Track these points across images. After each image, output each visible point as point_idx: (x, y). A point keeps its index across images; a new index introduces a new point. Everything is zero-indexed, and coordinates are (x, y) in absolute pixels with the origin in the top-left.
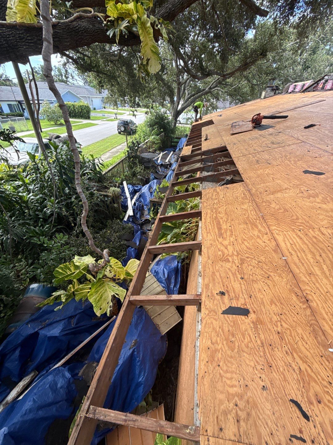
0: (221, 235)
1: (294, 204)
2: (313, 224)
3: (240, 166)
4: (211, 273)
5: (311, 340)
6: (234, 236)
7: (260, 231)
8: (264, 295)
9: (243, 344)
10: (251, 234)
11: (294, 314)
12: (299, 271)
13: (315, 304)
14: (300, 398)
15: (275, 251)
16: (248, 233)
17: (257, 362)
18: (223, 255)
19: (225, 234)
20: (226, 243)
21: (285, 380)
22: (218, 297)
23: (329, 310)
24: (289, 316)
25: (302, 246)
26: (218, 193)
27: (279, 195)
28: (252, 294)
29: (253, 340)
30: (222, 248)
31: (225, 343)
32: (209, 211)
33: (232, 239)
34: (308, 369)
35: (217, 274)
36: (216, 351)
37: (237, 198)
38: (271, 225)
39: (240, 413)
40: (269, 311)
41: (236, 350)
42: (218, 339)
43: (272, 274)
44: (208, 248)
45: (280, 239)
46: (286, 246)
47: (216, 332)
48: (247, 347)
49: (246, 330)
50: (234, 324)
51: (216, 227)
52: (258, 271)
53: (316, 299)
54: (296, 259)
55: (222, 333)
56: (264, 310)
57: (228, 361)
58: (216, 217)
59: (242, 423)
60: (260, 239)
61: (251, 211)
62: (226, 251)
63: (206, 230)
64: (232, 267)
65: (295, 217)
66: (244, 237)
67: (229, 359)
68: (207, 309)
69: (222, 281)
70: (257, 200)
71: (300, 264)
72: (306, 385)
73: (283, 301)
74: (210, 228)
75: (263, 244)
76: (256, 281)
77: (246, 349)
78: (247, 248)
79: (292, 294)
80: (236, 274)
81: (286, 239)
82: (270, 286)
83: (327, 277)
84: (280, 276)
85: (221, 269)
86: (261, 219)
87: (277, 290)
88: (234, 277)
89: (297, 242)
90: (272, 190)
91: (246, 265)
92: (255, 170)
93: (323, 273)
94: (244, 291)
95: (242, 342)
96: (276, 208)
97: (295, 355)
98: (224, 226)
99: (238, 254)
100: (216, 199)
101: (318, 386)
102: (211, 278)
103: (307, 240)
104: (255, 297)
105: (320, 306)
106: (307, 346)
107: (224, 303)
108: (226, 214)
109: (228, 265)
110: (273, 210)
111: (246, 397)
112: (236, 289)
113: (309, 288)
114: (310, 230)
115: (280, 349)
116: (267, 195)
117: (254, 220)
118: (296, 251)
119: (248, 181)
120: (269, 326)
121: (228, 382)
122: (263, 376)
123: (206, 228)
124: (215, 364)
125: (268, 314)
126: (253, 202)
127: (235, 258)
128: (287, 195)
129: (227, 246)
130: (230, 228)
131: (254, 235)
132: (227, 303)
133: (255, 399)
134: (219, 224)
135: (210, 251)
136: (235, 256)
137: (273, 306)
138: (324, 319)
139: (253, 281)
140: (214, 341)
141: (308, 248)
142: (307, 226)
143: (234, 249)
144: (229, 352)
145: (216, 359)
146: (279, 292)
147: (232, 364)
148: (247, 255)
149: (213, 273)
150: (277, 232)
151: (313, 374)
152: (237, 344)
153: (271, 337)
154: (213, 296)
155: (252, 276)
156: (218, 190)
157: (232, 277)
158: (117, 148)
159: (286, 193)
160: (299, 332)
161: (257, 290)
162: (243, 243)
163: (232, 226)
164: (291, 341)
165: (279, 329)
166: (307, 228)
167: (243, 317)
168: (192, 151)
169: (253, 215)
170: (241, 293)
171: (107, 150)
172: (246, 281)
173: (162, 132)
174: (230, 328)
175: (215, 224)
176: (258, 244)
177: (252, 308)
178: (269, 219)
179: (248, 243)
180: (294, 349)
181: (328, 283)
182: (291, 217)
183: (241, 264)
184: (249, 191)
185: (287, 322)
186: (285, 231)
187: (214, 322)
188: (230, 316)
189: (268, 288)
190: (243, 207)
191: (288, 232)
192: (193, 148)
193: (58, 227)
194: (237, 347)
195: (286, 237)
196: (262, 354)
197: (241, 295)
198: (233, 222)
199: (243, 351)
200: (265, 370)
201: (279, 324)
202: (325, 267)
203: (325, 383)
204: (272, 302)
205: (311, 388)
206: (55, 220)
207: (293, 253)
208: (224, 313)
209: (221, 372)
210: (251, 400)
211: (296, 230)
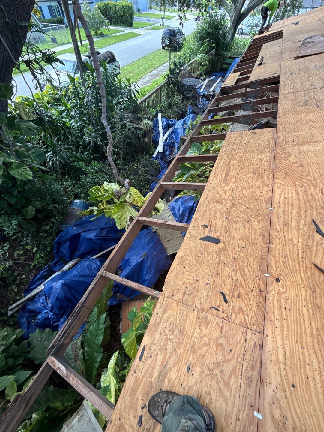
0: (226, 180)
1: (314, 159)
2: (320, 182)
3: (283, 107)
4: (204, 210)
5: (255, 266)
6: (236, 184)
7: (263, 182)
8: (237, 233)
9: (206, 260)
10: (253, 184)
11: (253, 249)
12: (277, 221)
13: (274, 246)
14: (228, 293)
15: (266, 202)
16: (251, 183)
17: (210, 271)
18: (220, 198)
19: (230, 180)
20: (227, 188)
21: (224, 283)
22: (202, 229)
23: (282, 252)
24: (249, 249)
25: (294, 201)
26: (242, 138)
27: (304, 148)
28: (229, 231)
29: (214, 259)
30: (222, 192)
31: (194, 256)
32: (225, 157)
33: (234, 186)
34: (243, 281)
35: (208, 212)
36: (187, 259)
37: (259, 146)
38: (277, 178)
39: (187, 291)
40: (235, 244)
41: (199, 262)
42: (191, 253)
43: (252, 219)
44: (210, 191)
45: (277, 191)
46: (280, 199)
47: (191, 249)
48: (208, 261)
49: (212, 252)
50: (205, 247)
51: (224, 173)
52: (243, 215)
53: (277, 242)
54: (281, 211)
55: (194, 251)
56: (232, 242)
57: (191, 266)
58: (229, 164)
59: (186, 295)
60: (260, 189)
61: (265, 161)
62: (223, 195)
63: (215, 174)
64: (222, 209)
65: (305, 174)
66: (245, 186)
67: (192, 265)
68: (190, 235)
69: (210, 218)
70: (278, 151)
71: (282, 216)
72: (236, 288)
73: (250, 240)
74: (219, 173)
75: (259, 194)
76: (236, 222)
77: (206, 263)
78: (243, 195)
79: (261, 237)
80: (223, 214)
81: (283, 193)
82: (246, 228)
83: (298, 230)
84: (259, 222)
85: (213, 209)
86: (271, 171)
87: (250, 231)
88: (220, 217)
89: (292, 197)
90: (301, 140)
91: (235, 209)
92: (296, 114)
93: (298, 226)
94: (223, 228)
95: (206, 258)
96: (293, 161)
97: (238, 272)
98: (232, 173)
99: (233, 199)
100: (237, 144)
101: (243, 290)
102: (202, 214)
103: (303, 196)
104: (230, 233)
105: (278, 248)
106: (250, 270)
107: (204, 233)
108: (240, 161)
109: (220, 207)
110: (288, 163)
111: (194, 286)
112: (217, 225)
113: (277, 235)
114: (312, 189)
115: (230, 267)
116: (292, 147)
117: (264, 171)
118: (285, 205)
119: (281, 127)
120: (230, 253)
121: (187, 277)
122: (210, 278)
123: (216, 172)
124: (182, 266)
125: (234, 246)
126: (273, 152)
127: (229, 202)
128: (313, 148)
129: (227, 191)
130: (237, 175)
131: (256, 185)
132: (207, 233)
133: (199, 287)
134: (228, 170)
135: (210, 193)
136: (229, 201)
137: (241, 241)
138: (274, 257)
139: (234, 221)
140: (187, 254)
141: (299, 203)
142: (312, 184)
143: (231, 194)
144: (194, 262)
145: (184, 264)
146: (250, 233)
147: (193, 268)
148: (240, 201)
149: (206, 211)
150: (279, 185)
151: (244, 285)
152: (201, 259)
153: (228, 260)
154: (198, 226)
155: (236, 218)
156: (244, 135)
157: (219, 216)
158: (159, 69)
159: (314, 146)
160: (250, 260)
161: (234, 229)
162: (242, 190)
163: (240, 174)
164: (241, 265)
165: (236, 257)
166: (311, 186)
167: (214, 244)
168: (238, 81)
169: (265, 165)
170: (220, 229)
171: (147, 72)
172: (228, 221)
173: (213, 48)
174: (202, 249)
175: (225, 169)
176: (254, 194)
177: (223, 240)
178: (279, 172)
179: (247, 191)
180: (240, 270)
181: (296, 234)
182: (302, 173)
183: (231, 208)
184: (276, 139)
185: (245, 253)
186: (288, 186)
187: (192, 243)
188: (205, 242)
189: (244, 229)
190: (260, 157)
191: (290, 187)
192: (240, 75)
193: (95, 155)
194: (201, 260)
195: (285, 191)
196: (216, 267)
197: (220, 230)
198: (242, 170)
199: (204, 263)
200: (214, 276)
201: (238, 253)
202: (302, 222)
203: (249, 290)
204: (241, 239)
205: (238, 290)
206: (92, 148)
207: (282, 205)
208: (201, 239)
209: (185, 271)
210: (196, 287)
211: (298, 186)
